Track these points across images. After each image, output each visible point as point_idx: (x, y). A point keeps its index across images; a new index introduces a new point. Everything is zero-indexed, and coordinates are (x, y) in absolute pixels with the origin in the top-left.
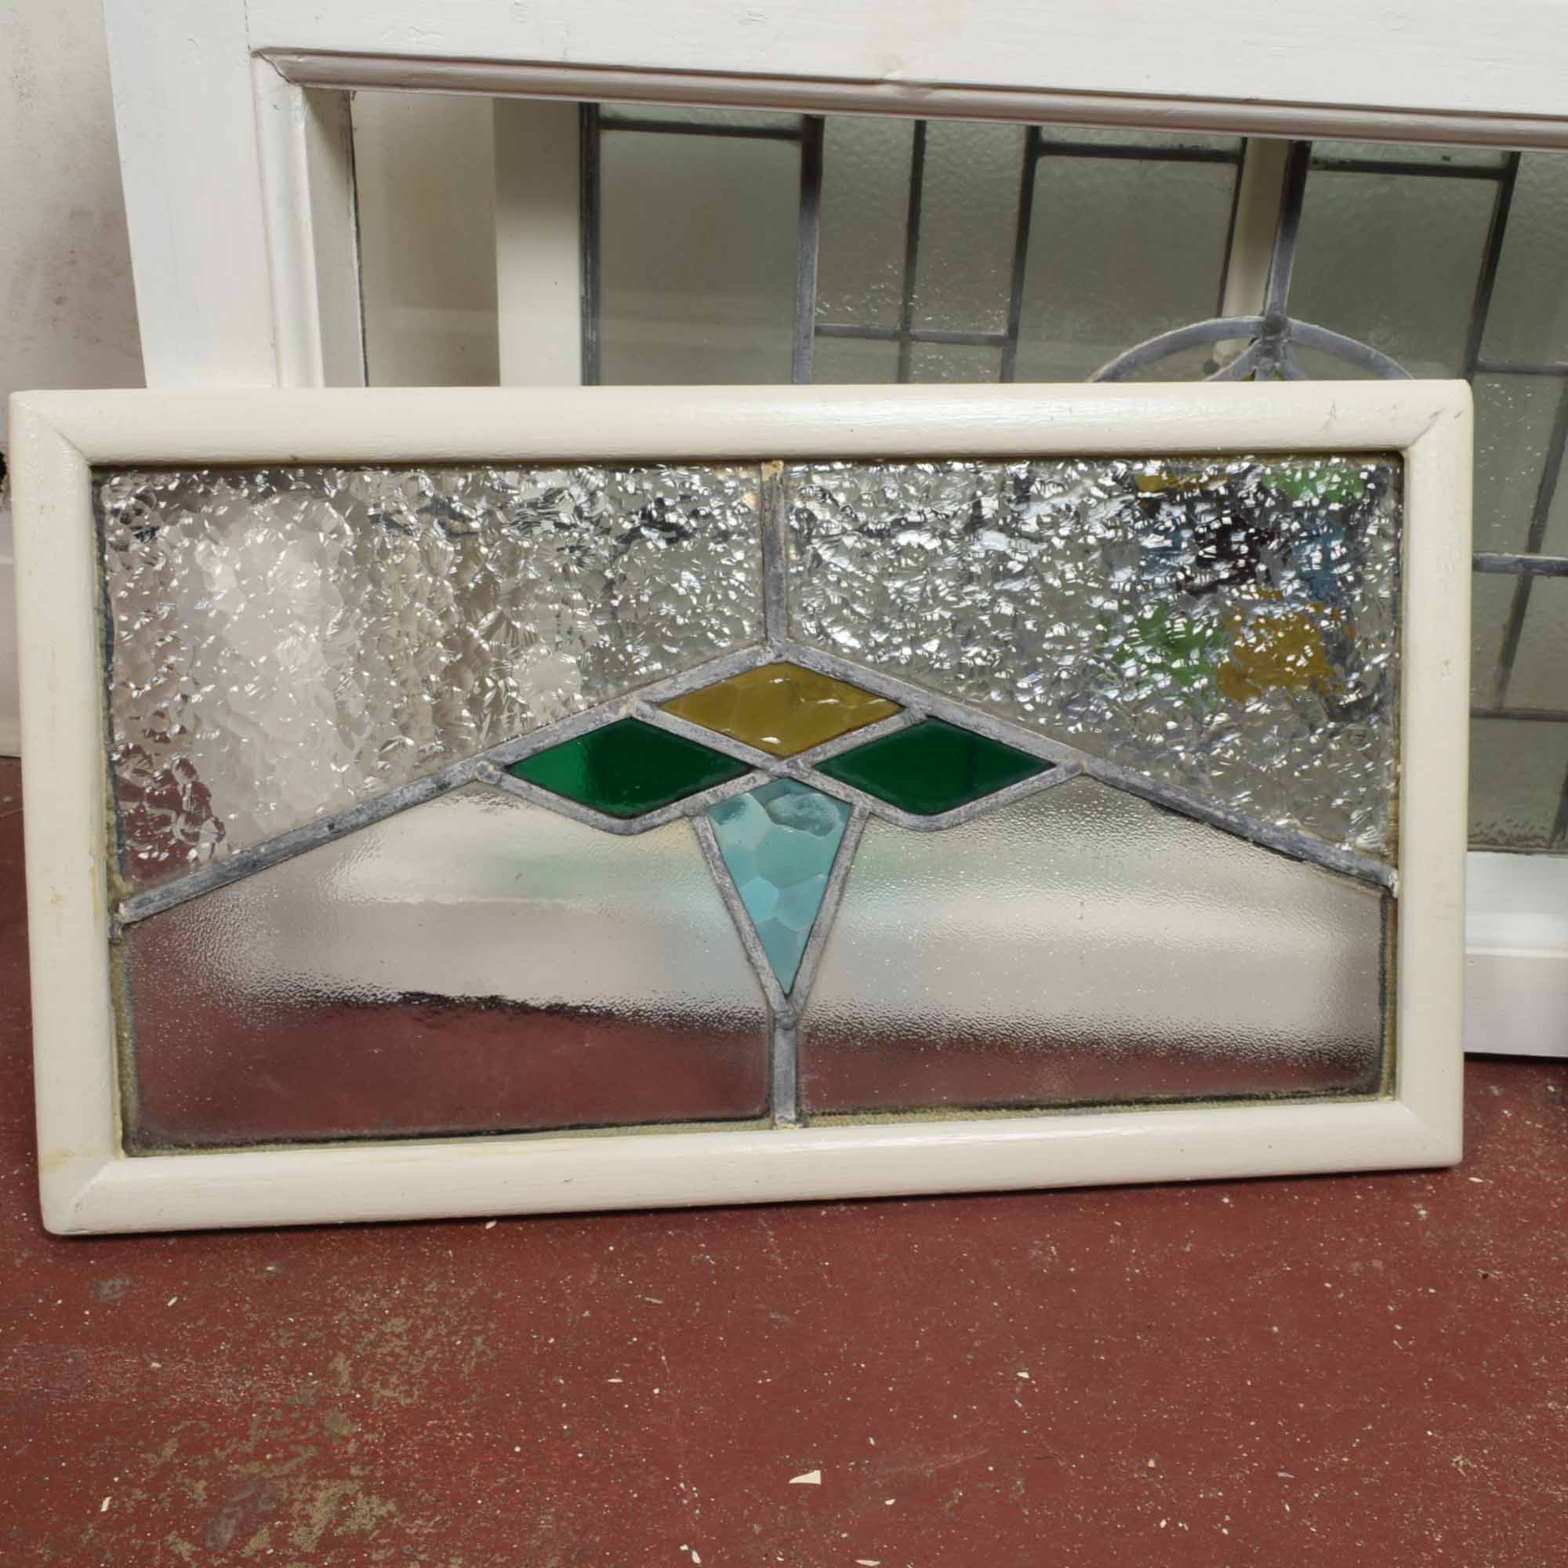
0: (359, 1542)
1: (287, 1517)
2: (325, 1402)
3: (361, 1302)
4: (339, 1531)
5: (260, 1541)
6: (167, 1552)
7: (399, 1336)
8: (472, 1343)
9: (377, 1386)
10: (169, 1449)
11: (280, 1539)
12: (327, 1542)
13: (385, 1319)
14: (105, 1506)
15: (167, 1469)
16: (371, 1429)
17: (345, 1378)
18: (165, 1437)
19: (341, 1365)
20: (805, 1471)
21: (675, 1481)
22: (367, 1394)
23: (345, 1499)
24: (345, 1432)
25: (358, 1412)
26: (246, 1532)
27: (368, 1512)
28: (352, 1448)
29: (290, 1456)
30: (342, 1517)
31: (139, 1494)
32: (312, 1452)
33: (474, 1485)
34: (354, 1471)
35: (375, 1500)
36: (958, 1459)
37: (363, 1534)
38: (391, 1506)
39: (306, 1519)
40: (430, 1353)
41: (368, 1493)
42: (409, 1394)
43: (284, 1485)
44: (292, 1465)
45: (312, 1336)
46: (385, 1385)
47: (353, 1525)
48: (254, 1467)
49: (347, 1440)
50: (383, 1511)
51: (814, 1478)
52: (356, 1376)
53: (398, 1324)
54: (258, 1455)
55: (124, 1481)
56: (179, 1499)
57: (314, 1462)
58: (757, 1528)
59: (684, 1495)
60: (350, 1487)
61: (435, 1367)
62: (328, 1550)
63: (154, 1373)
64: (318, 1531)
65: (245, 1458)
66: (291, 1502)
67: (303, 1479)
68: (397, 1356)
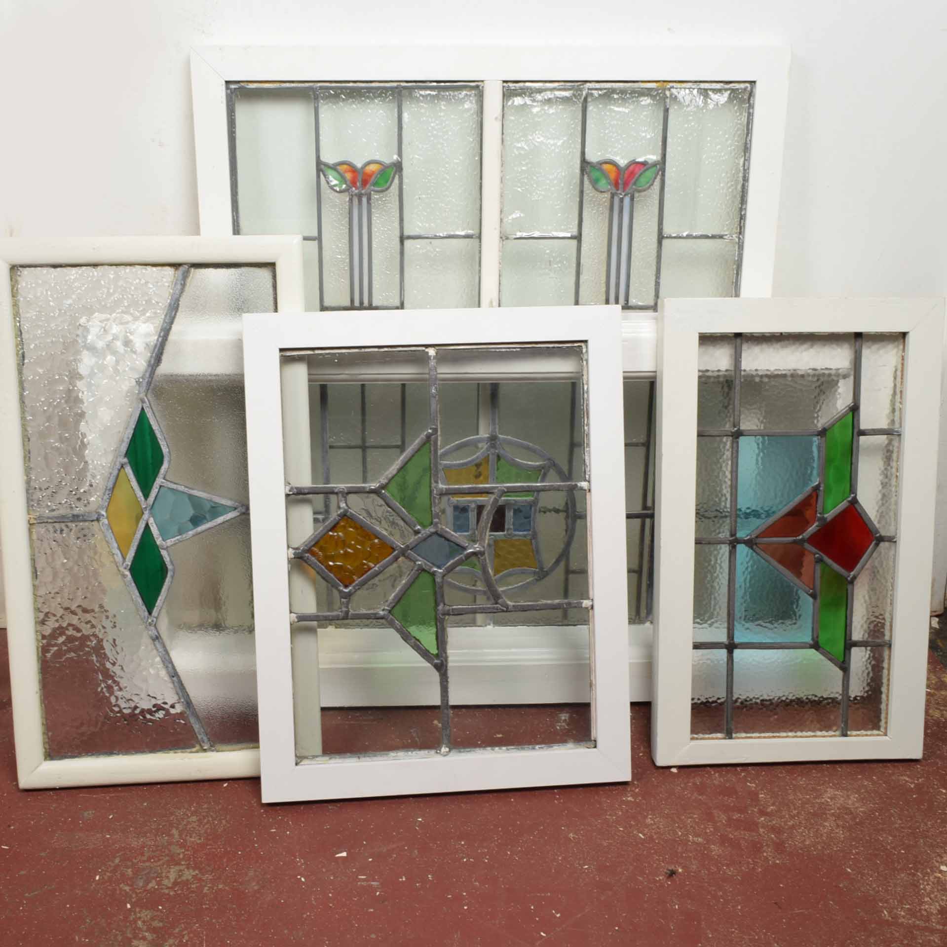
0: (187, 883)
1: (161, 877)
2: (170, 844)
3: (180, 813)
4: (179, 880)
5: (153, 885)
6: (121, 889)
7: (195, 822)
8: (221, 823)
9: (188, 837)
10: (117, 861)
11: (159, 883)
12: (175, 883)
13: (189, 817)
14: (97, 878)
15: (117, 866)
16: (188, 850)
17: (176, 836)
18: (115, 857)
19: (175, 832)
20: (341, 852)
21: (296, 858)
22: (185, 840)
23: (181, 871)
24: (178, 852)
25: (182, 846)
26: (147, 882)
27: (188, 874)
28: (181, 856)
29: (159, 860)
30: (180, 876)
31: (108, 874)
32: (167, 858)
33: (225, 864)
34: (183, 863)
35: (191, 871)
36: (394, 846)
37: (188, 880)
38: (197, 872)
39: (168, 877)
40: (206, 826)
41: (188, 868)
42: (200, 839)
43: (159, 868)
44: (161, 862)
45: (164, 824)
46: (191, 837)
47: (184, 878)
48: (147, 864)
49: (179, 854)
50: (194, 874)
51: (344, 854)
52: (180, 835)
53: (194, 818)
54: (149, 859)
55: (102, 870)
56: (123, 875)
57: (168, 861)
58: (324, 870)
59: (298, 862)
60: (182, 868)
61: (209, 831)
62: (176, 885)
63: (108, 839)
64: (172, 880)
65: (144, 862)
66: (162, 873)
67: (165, 866)
68: (194, 828)
